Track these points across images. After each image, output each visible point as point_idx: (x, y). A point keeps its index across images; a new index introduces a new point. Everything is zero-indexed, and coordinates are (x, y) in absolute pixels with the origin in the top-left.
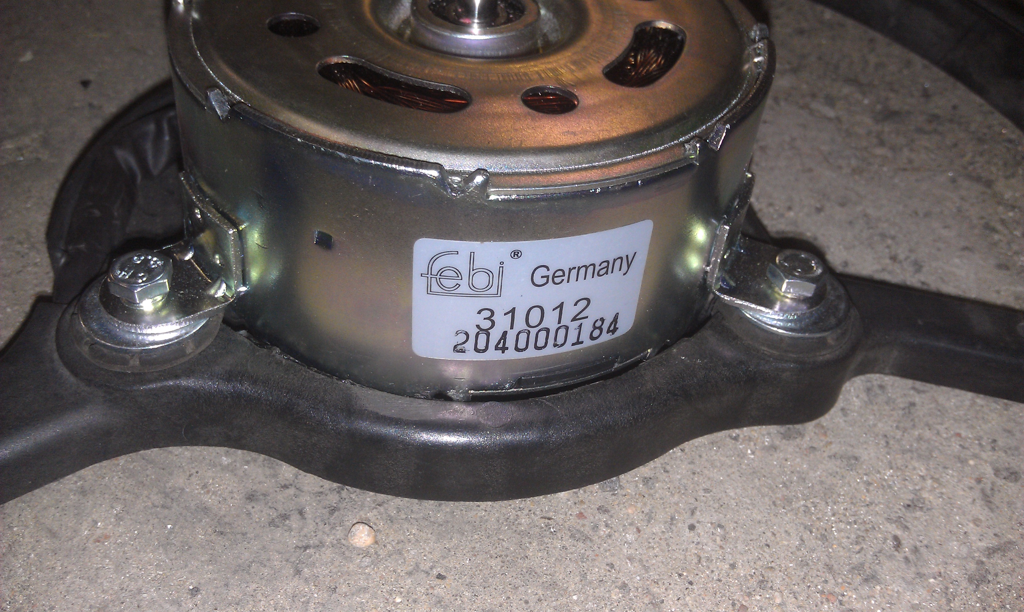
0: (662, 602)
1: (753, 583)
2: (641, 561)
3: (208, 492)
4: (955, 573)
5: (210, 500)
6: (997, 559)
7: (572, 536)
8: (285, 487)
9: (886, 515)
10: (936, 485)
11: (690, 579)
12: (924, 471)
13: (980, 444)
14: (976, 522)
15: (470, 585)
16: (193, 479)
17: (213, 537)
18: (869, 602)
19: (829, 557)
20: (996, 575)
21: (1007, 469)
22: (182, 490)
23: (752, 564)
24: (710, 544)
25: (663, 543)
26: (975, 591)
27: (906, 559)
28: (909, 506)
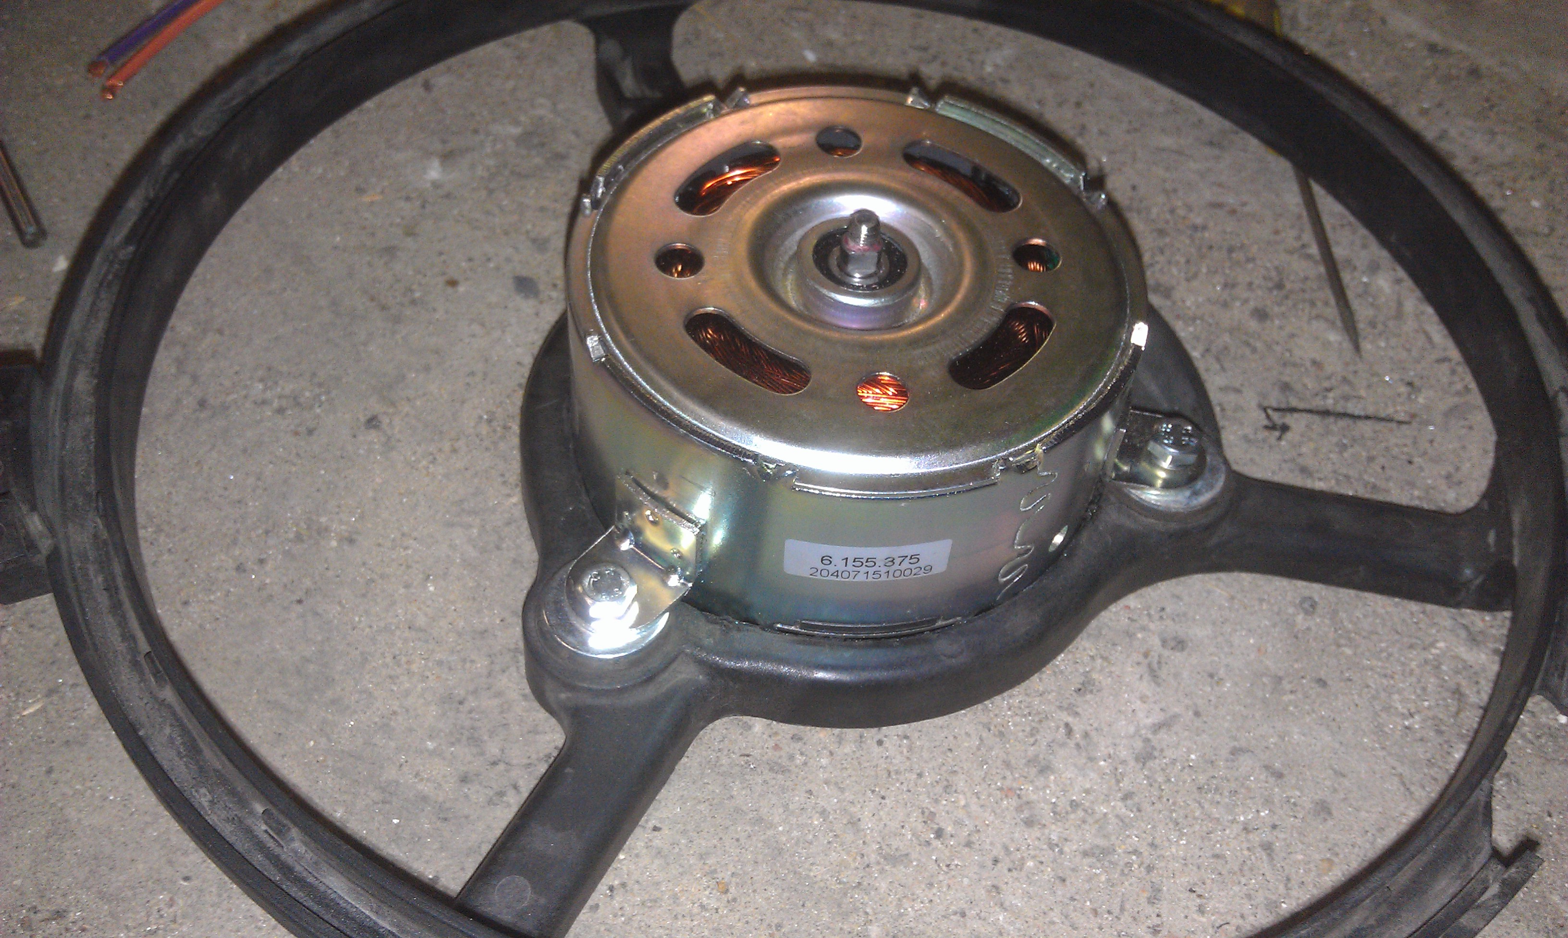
0: (859, 820)
1: (939, 789)
2: (836, 784)
3: (422, 780)
4: (1124, 754)
5: (425, 788)
6: (1163, 735)
7: (771, 769)
8: (494, 764)
9: (1058, 703)
10: (1105, 664)
11: (882, 793)
12: (1094, 651)
13: (1149, 615)
14: (1143, 699)
15: (684, 832)
16: (405, 769)
17: (439, 824)
18: (1045, 792)
19: (1007, 754)
20: (1162, 750)
21: (1175, 638)
22: (397, 782)
23: (937, 770)
24: (899, 757)
25: (855, 762)
26: (1142, 769)
27: (1078, 745)
28: (1080, 690)
